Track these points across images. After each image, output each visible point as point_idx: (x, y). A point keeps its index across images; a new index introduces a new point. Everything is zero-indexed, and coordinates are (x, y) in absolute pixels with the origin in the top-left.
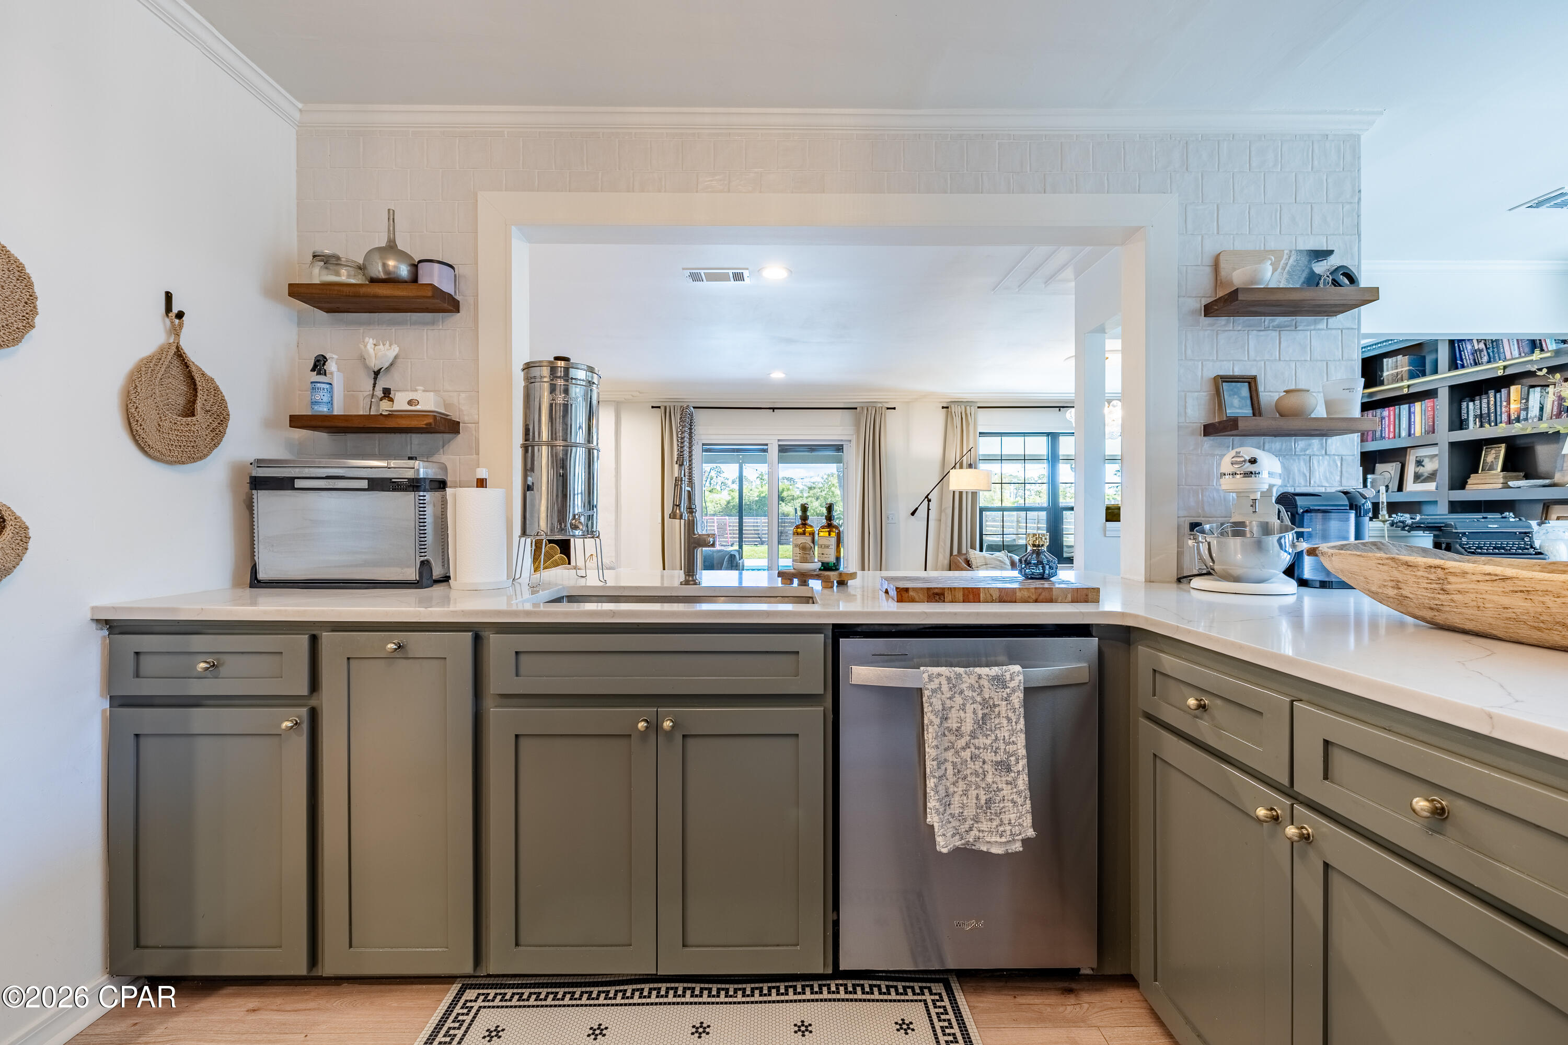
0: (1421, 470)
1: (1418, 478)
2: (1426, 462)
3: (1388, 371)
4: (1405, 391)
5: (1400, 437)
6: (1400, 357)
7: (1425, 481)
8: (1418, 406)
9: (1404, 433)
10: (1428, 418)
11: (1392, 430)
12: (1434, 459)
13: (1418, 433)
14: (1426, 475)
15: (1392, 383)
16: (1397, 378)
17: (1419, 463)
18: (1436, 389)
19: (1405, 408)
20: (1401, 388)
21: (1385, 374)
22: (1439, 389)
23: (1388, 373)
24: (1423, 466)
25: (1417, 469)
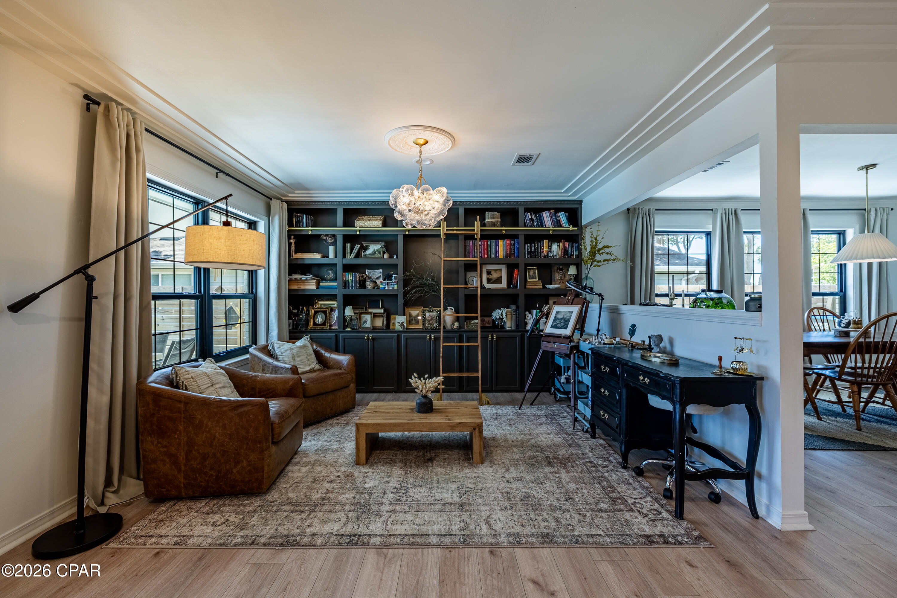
0: (490, 277)
1: (489, 281)
2: (493, 272)
3: (488, 219)
4: (504, 232)
5: (490, 257)
6: (496, 213)
7: (494, 283)
8: (501, 242)
9: (493, 256)
10: (507, 250)
11: (486, 253)
12: (497, 272)
13: (501, 256)
14: (494, 279)
15: (492, 227)
16: (494, 224)
17: (489, 273)
18: (518, 235)
19: (493, 242)
20: (502, 230)
21: (487, 220)
22: (520, 235)
23: (489, 220)
24: (492, 275)
25: (488, 276)
